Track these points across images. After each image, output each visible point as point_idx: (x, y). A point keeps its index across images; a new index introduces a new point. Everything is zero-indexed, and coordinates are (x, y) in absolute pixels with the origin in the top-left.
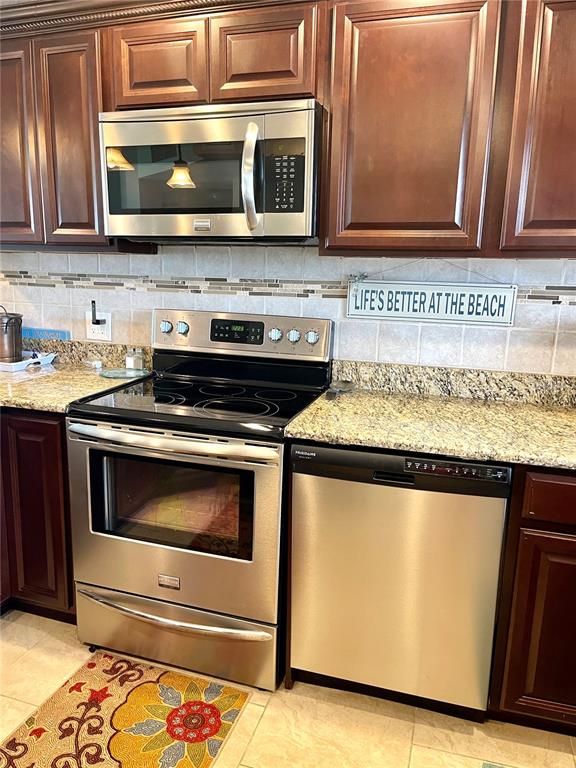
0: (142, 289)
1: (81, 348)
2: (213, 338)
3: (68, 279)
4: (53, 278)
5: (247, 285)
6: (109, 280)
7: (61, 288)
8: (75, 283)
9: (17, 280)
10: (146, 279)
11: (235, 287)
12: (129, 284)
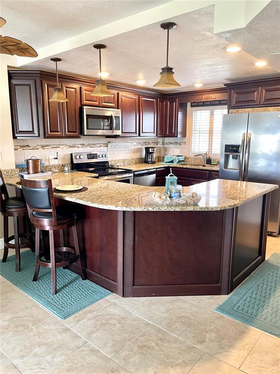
0: (65, 148)
1: (49, 167)
2: (88, 159)
3: (43, 147)
4: (38, 147)
5: (89, 145)
6: (56, 146)
7: (41, 149)
8: (45, 148)
9: (25, 148)
10: (66, 145)
11: (87, 146)
12: (61, 147)
